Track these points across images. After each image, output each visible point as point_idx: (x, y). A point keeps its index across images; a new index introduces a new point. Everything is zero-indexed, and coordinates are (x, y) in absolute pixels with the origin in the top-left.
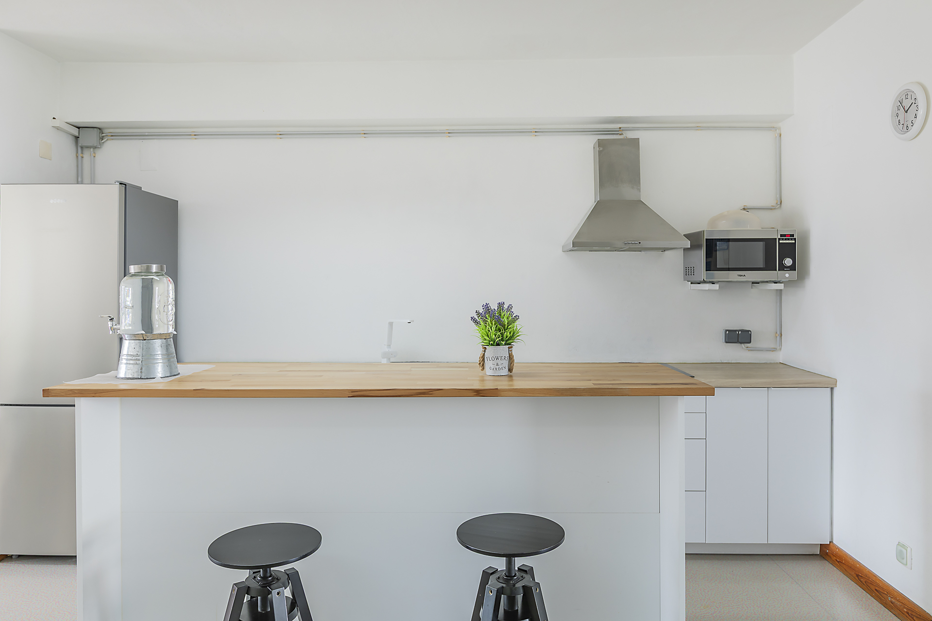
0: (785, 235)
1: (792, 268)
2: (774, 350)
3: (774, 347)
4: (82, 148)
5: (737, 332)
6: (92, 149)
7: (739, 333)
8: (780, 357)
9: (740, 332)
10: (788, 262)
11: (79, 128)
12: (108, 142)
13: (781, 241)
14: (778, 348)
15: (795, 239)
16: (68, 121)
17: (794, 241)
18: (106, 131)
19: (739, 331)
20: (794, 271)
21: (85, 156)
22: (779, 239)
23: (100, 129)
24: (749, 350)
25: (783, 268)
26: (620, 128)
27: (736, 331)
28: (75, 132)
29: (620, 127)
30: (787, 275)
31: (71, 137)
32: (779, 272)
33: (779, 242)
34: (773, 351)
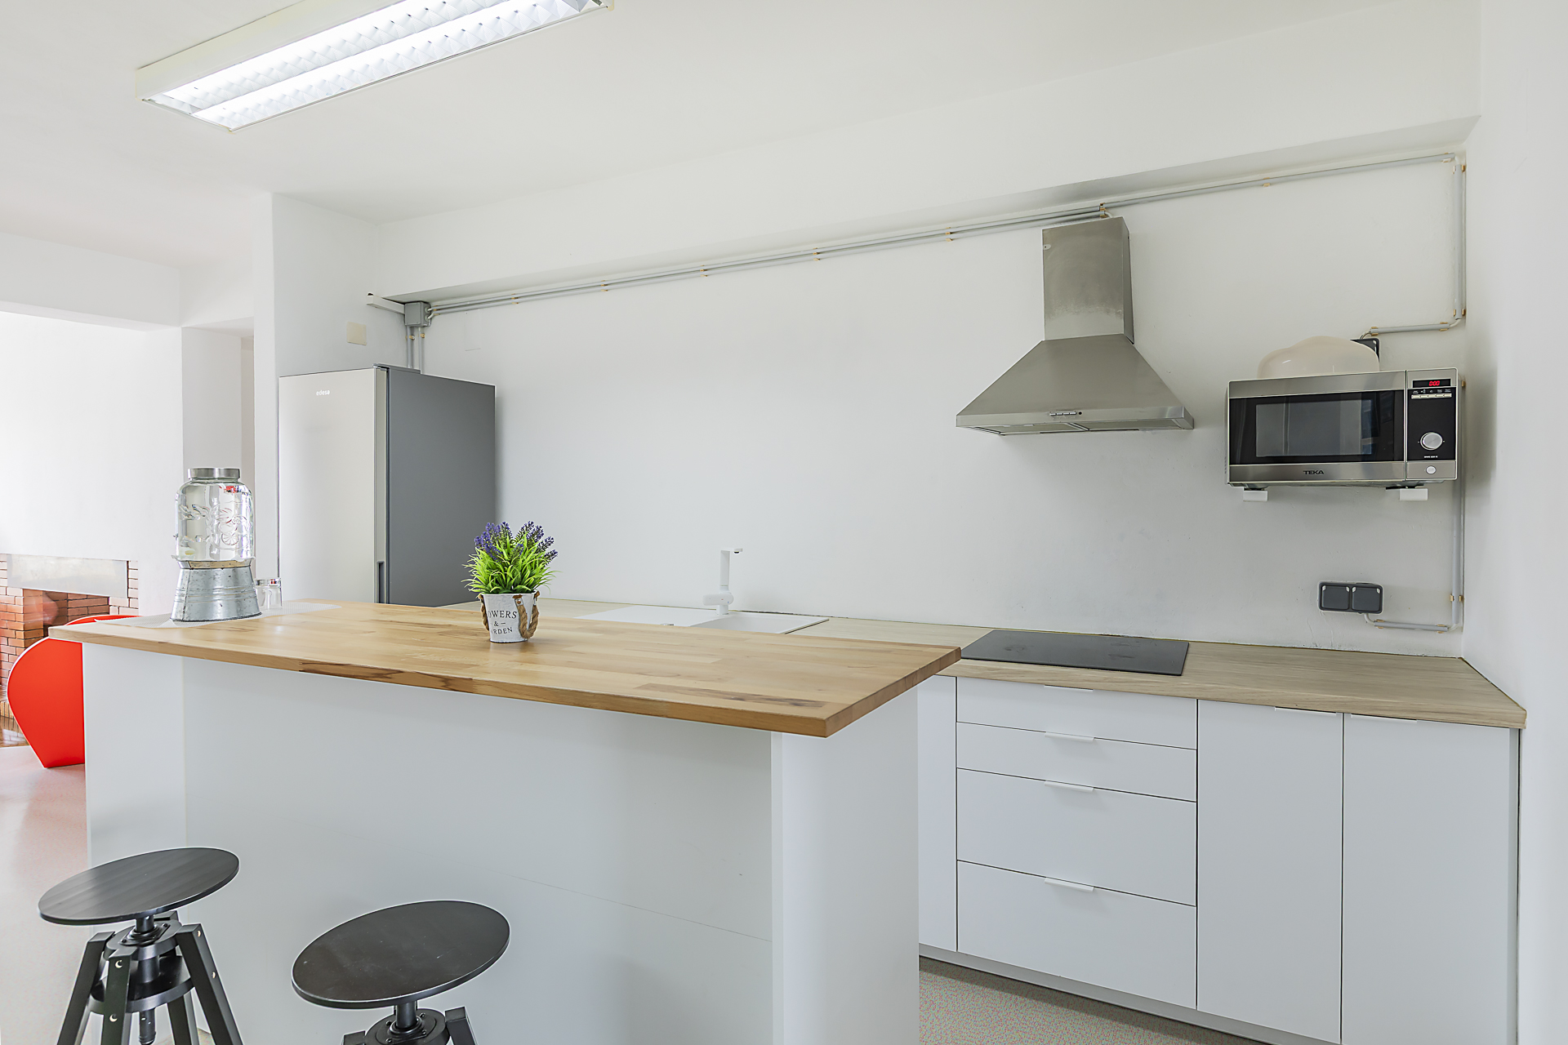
0: (1426, 383)
1: (1446, 452)
2: (1444, 629)
3: (1445, 624)
4: (412, 328)
5: (1348, 589)
6: (420, 329)
7: (1351, 590)
8: (1458, 645)
9: (1354, 589)
10: (1432, 441)
11: (404, 303)
12: (436, 318)
13: (1413, 397)
14: (1454, 626)
15: (1453, 390)
16: (385, 296)
17: (1450, 395)
18: (433, 304)
19: (1351, 586)
20: (1452, 461)
21: (415, 338)
22: (1410, 392)
23: (425, 302)
24: (1380, 627)
25: (1418, 453)
26: (1102, 205)
27: (1345, 586)
28: (400, 308)
29: (1102, 202)
30: (1431, 470)
31: (397, 315)
32: (1409, 463)
33: (1409, 397)
34: (1441, 632)
